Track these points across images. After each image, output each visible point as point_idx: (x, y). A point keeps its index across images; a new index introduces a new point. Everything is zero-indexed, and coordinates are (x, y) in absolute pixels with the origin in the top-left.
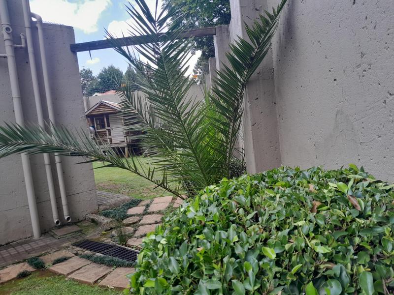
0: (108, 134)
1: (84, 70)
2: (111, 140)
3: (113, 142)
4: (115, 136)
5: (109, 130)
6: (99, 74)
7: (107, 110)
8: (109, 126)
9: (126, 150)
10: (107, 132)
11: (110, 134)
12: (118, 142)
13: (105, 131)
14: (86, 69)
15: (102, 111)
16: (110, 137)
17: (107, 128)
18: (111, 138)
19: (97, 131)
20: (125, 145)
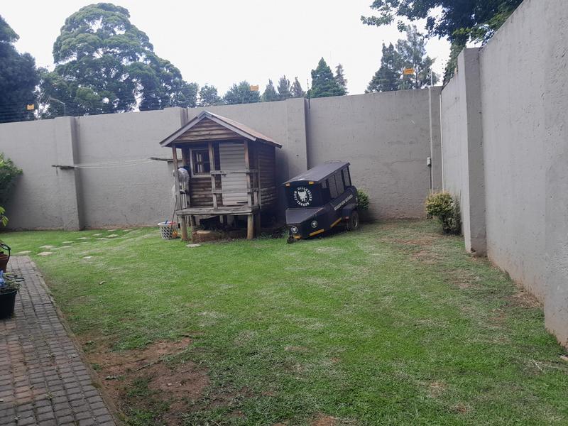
0: (213, 185)
1: (206, 87)
2: (220, 198)
3: (224, 203)
4: (230, 190)
5: (218, 177)
6: (226, 93)
7: (216, 134)
8: (218, 168)
9: (250, 222)
10: (213, 182)
11: (219, 186)
12: (235, 203)
13: (210, 179)
14: (209, 86)
15: (204, 134)
16: (218, 191)
17: (213, 171)
18: (221, 195)
19: (193, 176)
20: (247, 210)
